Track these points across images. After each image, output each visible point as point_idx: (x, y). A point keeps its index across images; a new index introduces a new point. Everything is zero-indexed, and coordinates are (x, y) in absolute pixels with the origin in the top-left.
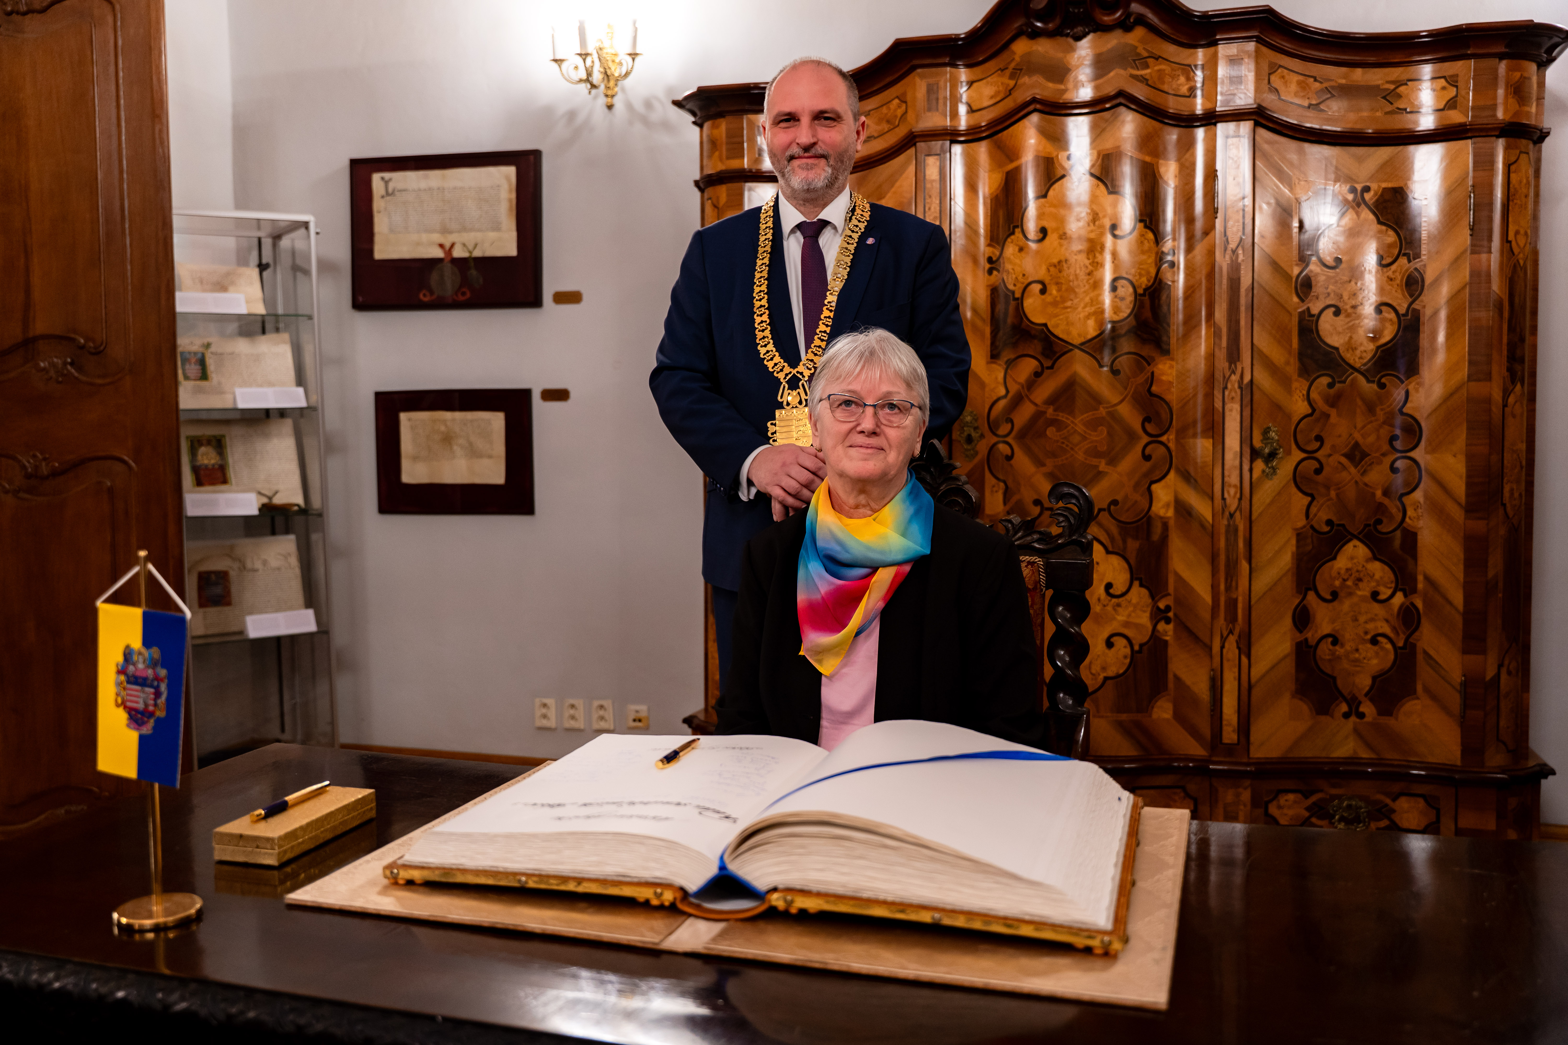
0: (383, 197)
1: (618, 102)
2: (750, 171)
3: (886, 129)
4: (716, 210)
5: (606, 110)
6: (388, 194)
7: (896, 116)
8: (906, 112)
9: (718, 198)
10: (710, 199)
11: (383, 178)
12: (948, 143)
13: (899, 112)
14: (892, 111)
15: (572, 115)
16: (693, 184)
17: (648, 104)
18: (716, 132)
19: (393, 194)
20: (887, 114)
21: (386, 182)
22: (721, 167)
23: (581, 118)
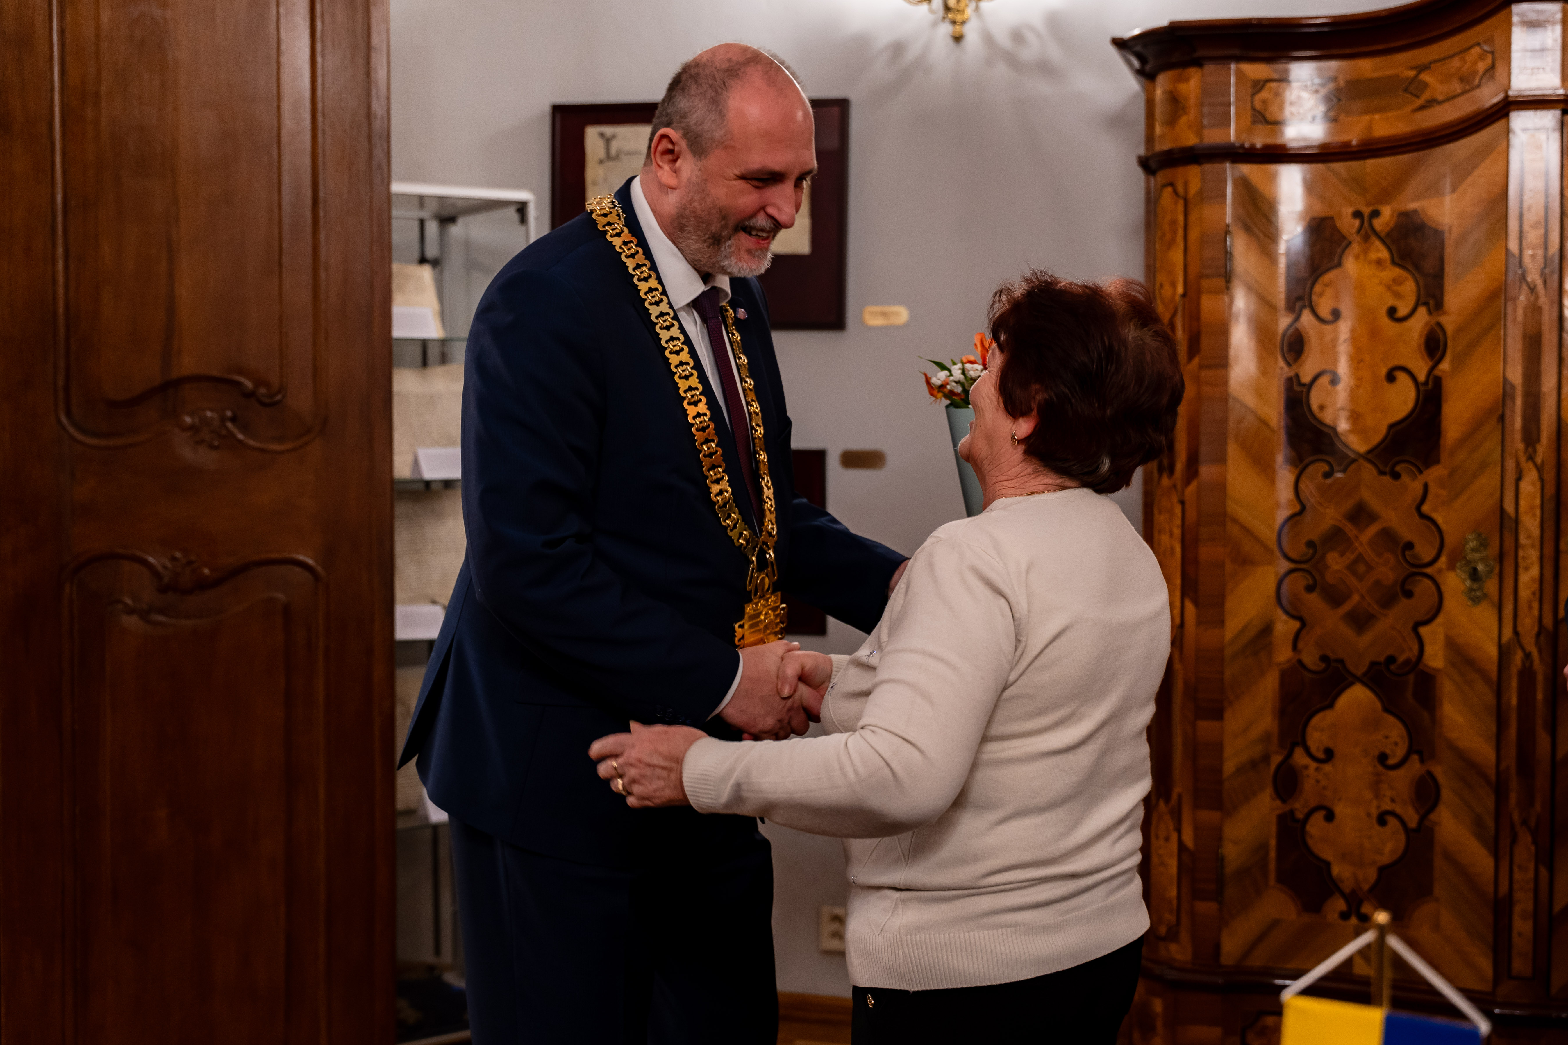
0: (601, 162)
1: (971, 32)
2: (1242, 146)
3: (1459, 90)
4: (1181, 202)
5: (951, 43)
6: (609, 157)
7: (1476, 72)
8: (1493, 66)
9: (1186, 185)
10: (1171, 184)
11: (602, 135)
12: (1557, 113)
13: (1482, 66)
14: (1468, 65)
15: (898, 49)
16: (1134, 162)
17: (1018, 36)
18: (1183, 87)
19: (617, 157)
20: (1460, 69)
21: (608, 141)
22: (1190, 140)
23: (911, 54)
